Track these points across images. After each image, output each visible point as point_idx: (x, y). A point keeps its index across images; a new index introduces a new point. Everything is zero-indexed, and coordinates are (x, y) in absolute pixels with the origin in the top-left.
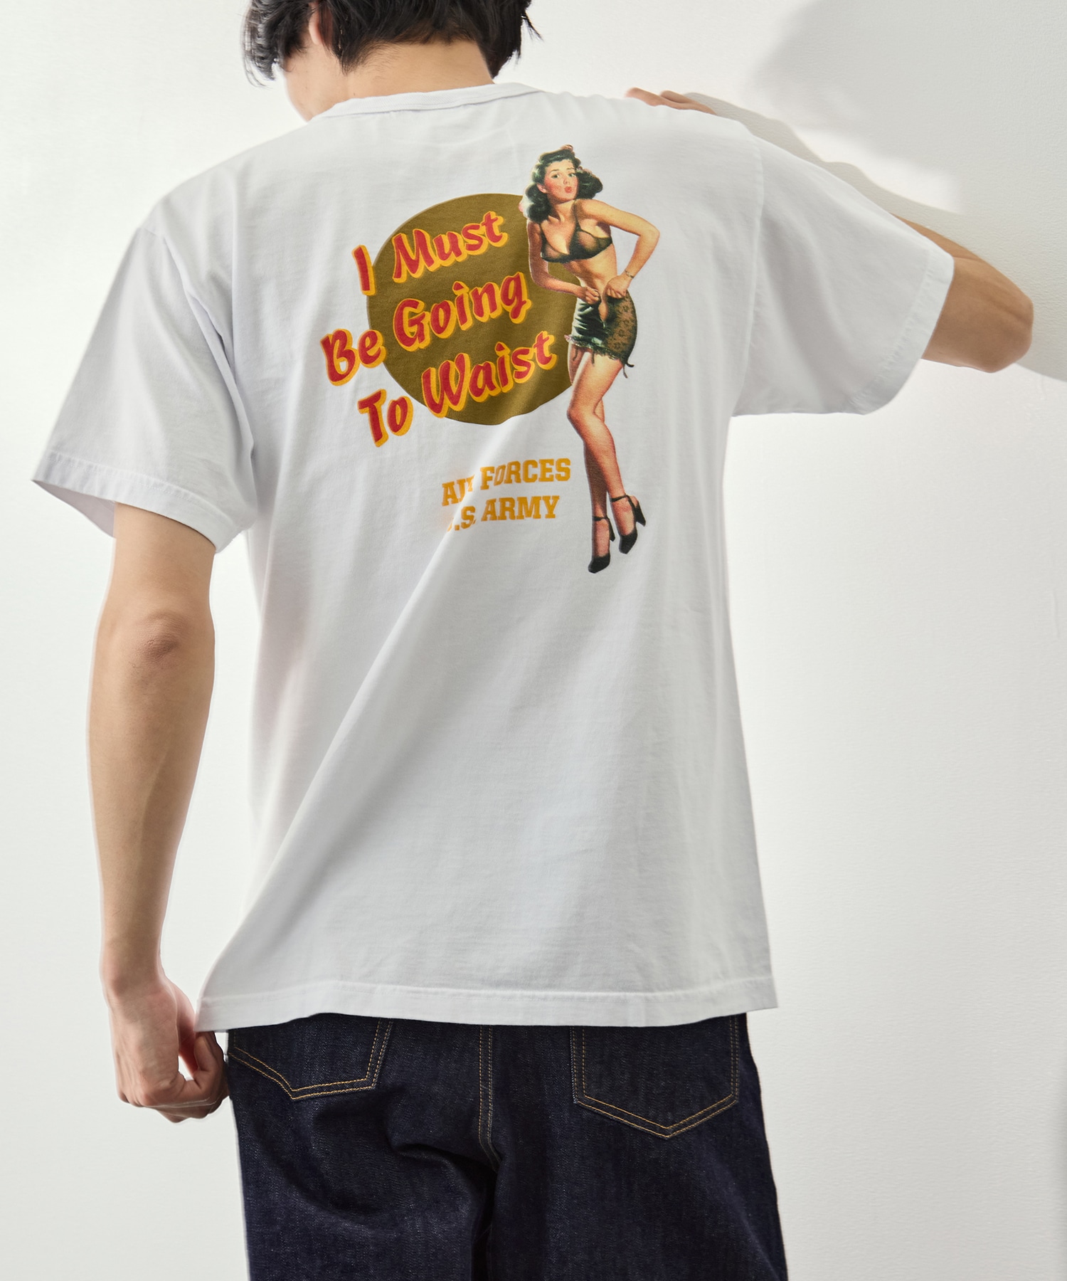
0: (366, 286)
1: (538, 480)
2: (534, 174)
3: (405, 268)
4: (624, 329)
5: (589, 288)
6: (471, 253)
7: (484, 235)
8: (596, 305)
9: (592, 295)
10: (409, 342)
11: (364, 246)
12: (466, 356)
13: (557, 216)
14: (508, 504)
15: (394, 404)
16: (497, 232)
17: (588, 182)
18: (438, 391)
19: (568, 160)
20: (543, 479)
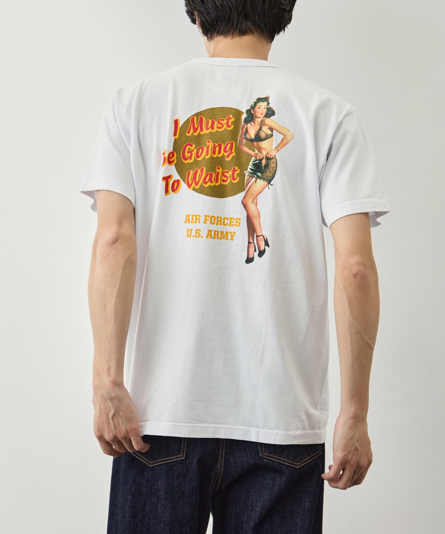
0: (175, 134)
1: (228, 225)
2: (252, 105)
3: (192, 130)
4: (271, 170)
5: (259, 153)
6: (218, 130)
7: (225, 124)
8: (261, 160)
9: (260, 156)
10: (186, 159)
11: (179, 119)
12: (205, 168)
13: (254, 122)
14: (217, 233)
15: (175, 181)
16: (230, 124)
17: (270, 111)
18: (191, 179)
19: (266, 102)
20: (230, 225)
